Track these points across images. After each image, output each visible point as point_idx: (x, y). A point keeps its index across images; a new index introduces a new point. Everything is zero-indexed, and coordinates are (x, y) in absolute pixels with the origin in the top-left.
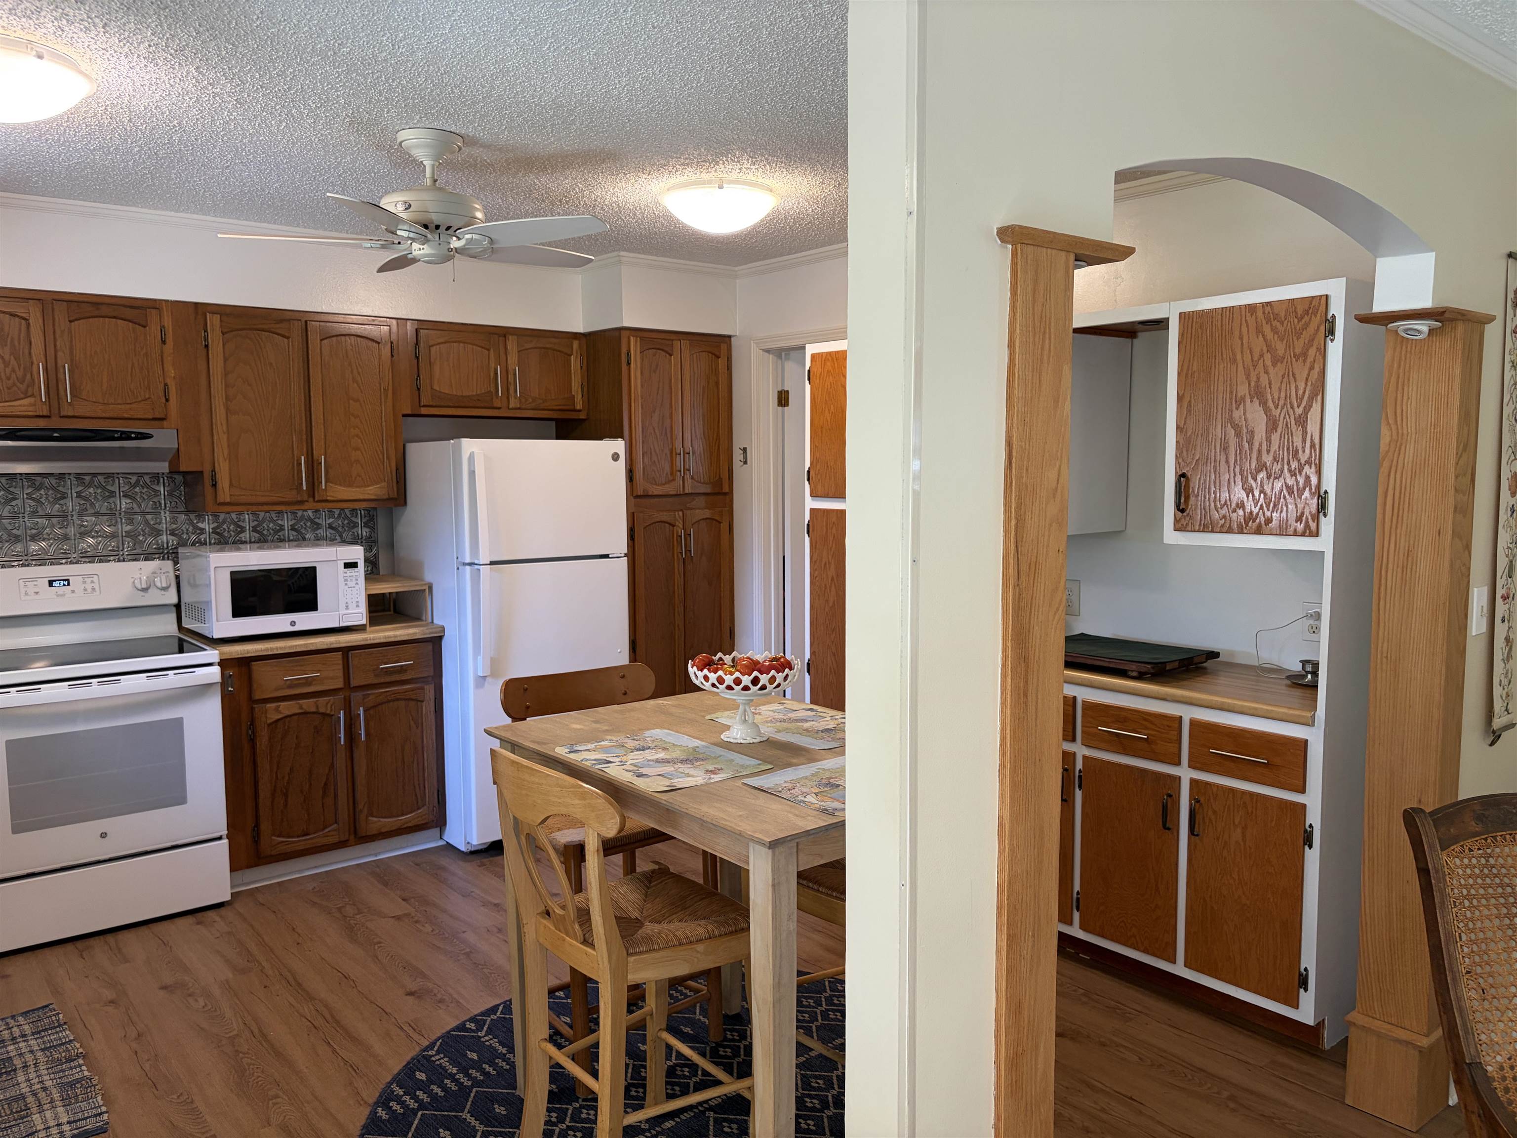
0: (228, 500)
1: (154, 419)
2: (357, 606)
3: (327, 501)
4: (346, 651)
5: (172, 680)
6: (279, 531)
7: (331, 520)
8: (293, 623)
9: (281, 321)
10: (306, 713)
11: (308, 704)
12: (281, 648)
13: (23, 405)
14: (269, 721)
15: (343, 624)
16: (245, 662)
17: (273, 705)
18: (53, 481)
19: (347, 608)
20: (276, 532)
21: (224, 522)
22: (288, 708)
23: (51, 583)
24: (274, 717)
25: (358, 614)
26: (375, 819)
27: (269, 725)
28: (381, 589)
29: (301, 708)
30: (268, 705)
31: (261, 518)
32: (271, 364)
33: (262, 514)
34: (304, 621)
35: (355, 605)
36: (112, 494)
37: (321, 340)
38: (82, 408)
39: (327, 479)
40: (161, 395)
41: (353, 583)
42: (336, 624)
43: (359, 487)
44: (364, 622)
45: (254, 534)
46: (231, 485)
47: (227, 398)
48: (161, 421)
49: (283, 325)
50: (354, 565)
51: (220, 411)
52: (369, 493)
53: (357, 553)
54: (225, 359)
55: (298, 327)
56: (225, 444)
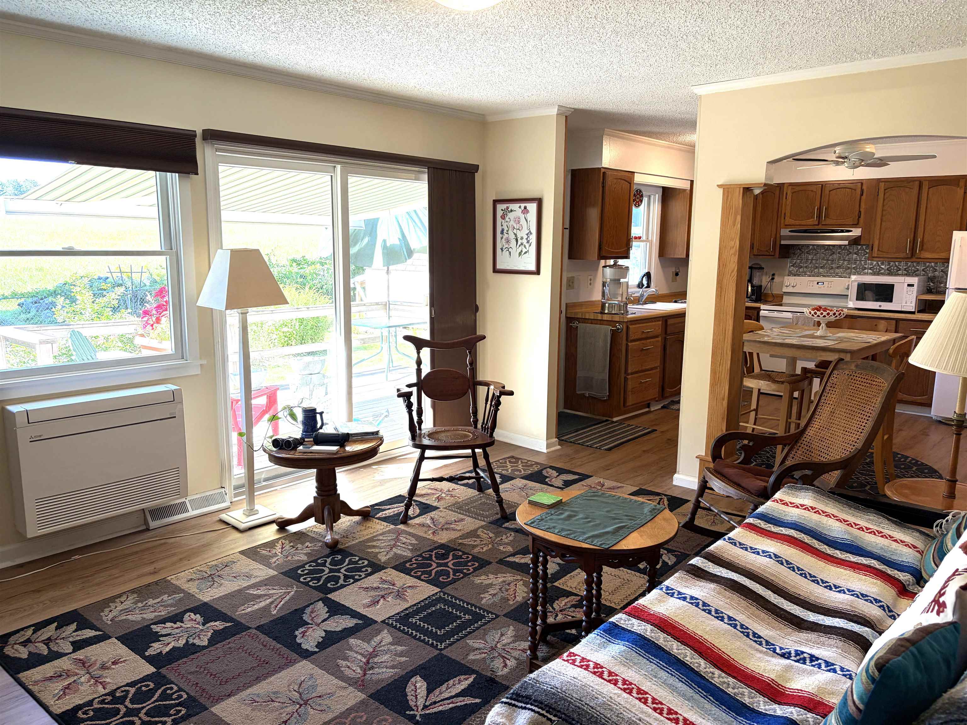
0: (876, 256)
1: (853, 225)
3: (920, 258)
4: (897, 320)
6: (917, 271)
8: (880, 306)
9: (910, 182)
13: (810, 221)
15: (903, 309)
18: (831, 248)
19: (906, 303)
20: (915, 271)
21: (892, 266)
23: (818, 283)
25: (911, 307)
28: (924, 297)
32: (903, 201)
33: (909, 264)
34: (885, 306)
35: (910, 302)
37: (929, 188)
38: (828, 221)
39: (922, 249)
40: (857, 215)
41: (910, 293)
42: (900, 309)
43: (938, 253)
44: (913, 310)
45: (887, 271)
46: (878, 250)
47: (882, 216)
48: (856, 225)
49: (911, 184)
50: (912, 285)
51: (879, 221)
52: (943, 255)
53: (914, 280)
54: (884, 200)
55: (917, 183)
56: (878, 234)
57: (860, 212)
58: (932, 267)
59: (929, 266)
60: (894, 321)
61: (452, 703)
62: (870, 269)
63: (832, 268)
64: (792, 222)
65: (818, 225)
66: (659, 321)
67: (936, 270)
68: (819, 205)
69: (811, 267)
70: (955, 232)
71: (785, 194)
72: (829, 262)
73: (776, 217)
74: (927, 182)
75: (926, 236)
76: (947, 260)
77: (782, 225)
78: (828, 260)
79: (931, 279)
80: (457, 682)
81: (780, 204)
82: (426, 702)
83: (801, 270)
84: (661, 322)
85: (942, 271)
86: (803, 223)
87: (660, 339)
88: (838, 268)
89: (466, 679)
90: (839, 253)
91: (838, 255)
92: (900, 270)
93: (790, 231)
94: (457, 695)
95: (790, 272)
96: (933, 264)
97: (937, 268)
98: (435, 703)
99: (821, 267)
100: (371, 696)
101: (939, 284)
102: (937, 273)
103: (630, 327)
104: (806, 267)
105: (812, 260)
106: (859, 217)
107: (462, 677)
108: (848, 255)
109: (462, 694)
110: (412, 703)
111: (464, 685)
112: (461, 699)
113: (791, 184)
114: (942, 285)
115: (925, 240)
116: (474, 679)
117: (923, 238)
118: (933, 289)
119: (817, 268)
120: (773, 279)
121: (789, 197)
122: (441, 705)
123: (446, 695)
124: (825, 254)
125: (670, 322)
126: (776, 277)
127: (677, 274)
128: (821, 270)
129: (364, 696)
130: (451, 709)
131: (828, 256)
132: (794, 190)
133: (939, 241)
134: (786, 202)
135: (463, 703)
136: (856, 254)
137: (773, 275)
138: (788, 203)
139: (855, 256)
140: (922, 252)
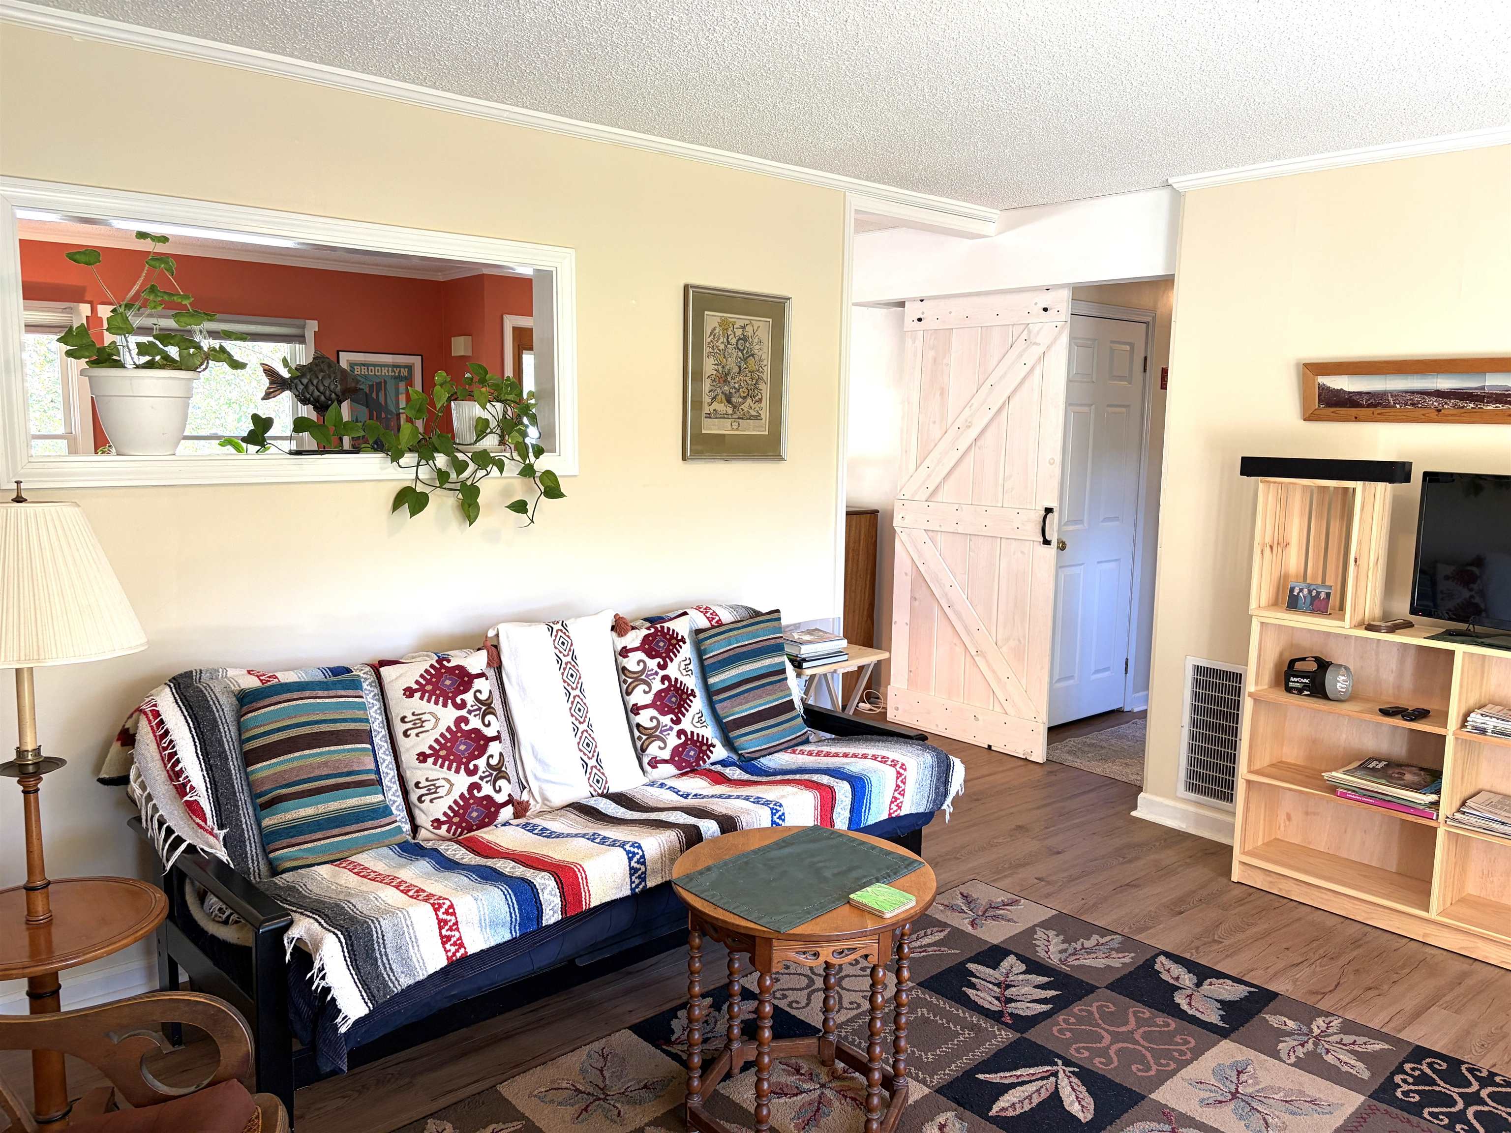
61: (1018, 1077)
80: (1017, 1106)
82: (1056, 1082)
89: (1003, 1109)
94: (1013, 1086)
98: (1042, 1078)
100: (1143, 1097)
107: (1011, 1113)
109: (1005, 1088)
110: (1075, 1080)
111: (1004, 1102)
112: (1006, 1081)
116: (991, 1109)
122: (1033, 1074)
123: (1030, 1088)
129: (1152, 1096)
130: (1016, 1069)
135: (1002, 1074)
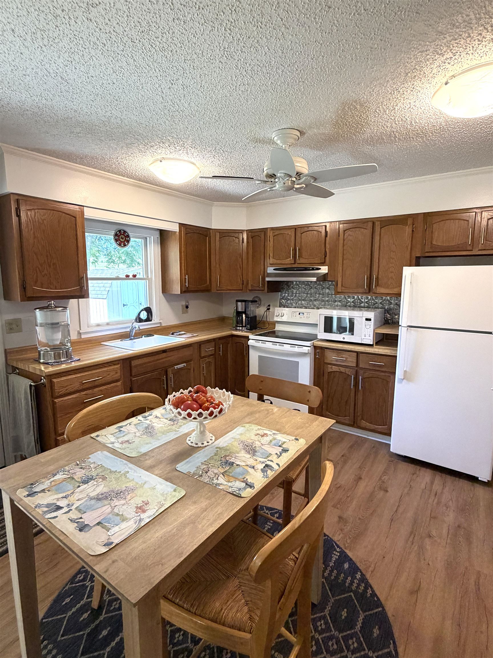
0: (340, 291)
1: (321, 263)
2: (369, 336)
3: (377, 293)
4: (358, 353)
5: (297, 349)
6: (376, 304)
7: (397, 301)
8: (344, 338)
9: (364, 223)
10: (341, 372)
11: (342, 369)
12: (334, 346)
13: (288, 261)
14: (329, 371)
15: (363, 342)
16: (322, 348)
17: (330, 366)
19: (365, 336)
20: (374, 304)
22: (335, 368)
23: (299, 314)
24: (330, 370)
25: (370, 340)
26: (364, 422)
27: (329, 373)
28: (381, 331)
29: (340, 370)
30: (329, 366)
31: (369, 298)
34: (348, 338)
35: (368, 335)
36: (324, 288)
37: (381, 228)
38: (302, 261)
39: (377, 285)
40: (323, 255)
41: (368, 327)
42: (360, 342)
43: (391, 288)
44: (372, 343)
45: (352, 304)
46: (342, 286)
47: (343, 254)
48: (323, 264)
49: (365, 224)
50: (370, 320)
51: (341, 259)
52: (395, 291)
53: (371, 315)
54: (344, 240)
55: (370, 224)
56: (341, 271)
57: (325, 251)
58: (388, 300)
59: (385, 299)
60: (355, 354)
62: (340, 301)
63: (311, 300)
64: (275, 261)
65: (295, 263)
66: (118, 364)
67: (391, 303)
68: (294, 246)
69: (296, 300)
70: (404, 268)
71: (268, 236)
72: (309, 295)
73: (263, 257)
74: (379, 222)
75: (380, 273)
76: (399, 295)
77: (268, 265)
78: (307, 294)
79: (387, 311)
81: (266, 246)
83: (289, 302)
84: (119, 365)
85: (396, 304)
86: (283, 263)
87: (119, 383)
88: (315, 300)
90: (315, 288)
91: (315, 289)
92: (362, 303)
93: (274, 269)
95: (280, 303)
96: (388, 298)
97: (392, 302)
99: (303, 300)
101: (394, 315)
102: (392, 305)
103: (55, 380)
104: (292, 300)
105: (296, 293)
106: (326, 256)
108: (322, 289)
113: (272, 229)
114: (397, 317)
115: (380, 277)
117: (378, 274)
118: (390, 320)
119: (300, 300)
120: (269, 309)
121: (272, 240)
124: (305, 289)
125: (134, 363)
126: (271, 308)
127: (187, 307)
128: (303, 302)
131: (307, 291)
132: (276, 234)
133: (392, 278)
134: (269, 244)
136: (328, 288)
137: (269, 306)
138: (271, 245)
139: (327, 291)
140: (378, 287)
